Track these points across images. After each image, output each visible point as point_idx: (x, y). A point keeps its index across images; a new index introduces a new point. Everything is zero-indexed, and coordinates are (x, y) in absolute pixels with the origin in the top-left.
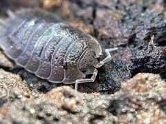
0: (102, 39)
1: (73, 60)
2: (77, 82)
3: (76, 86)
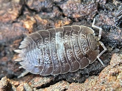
0: (80, 21)
1: (87, 49)
2: (98, 57)
3: (99, 59)
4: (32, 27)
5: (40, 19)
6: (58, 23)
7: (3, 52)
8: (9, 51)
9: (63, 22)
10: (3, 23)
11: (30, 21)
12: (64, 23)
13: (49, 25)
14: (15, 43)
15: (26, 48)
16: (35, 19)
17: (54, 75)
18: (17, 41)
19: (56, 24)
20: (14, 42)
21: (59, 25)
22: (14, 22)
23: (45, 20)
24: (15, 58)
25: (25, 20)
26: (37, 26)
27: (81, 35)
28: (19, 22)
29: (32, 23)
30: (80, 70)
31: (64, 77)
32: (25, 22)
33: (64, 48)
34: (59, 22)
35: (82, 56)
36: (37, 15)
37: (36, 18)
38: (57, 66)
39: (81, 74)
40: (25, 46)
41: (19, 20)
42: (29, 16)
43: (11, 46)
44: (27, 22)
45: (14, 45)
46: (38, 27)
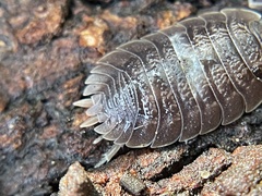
4: (101, 40)
5: (116, 18)
6: (164, 19)
7: (44, 115)
8: (57, 109)
9: (174, 14)
10: (30, 45)
11: (94, 29)
12: (177, 16)
13: (144, 27)
14: (69, 88)
15: (103, 89)
16: (105, 21)
17: (186, 141)
18: (71, 82)
19: (160, 20)
20: (66, 86)
21: (168, 21)
22: (55, 38)
23: (130, 19)
24: (77, 122)
25: (81, 27)
26: (113, 36)
27: (234, 27)
28: (67, 36)
29: (100, 32)
30: (245, 115)
31: (210, 140)
32: (83, 33)
33: (203, 67)
34: (165, 15)
35: (248, 77)
36: (107, 11)
37: (107, 18)
38: (191, 114)
39: (250, 125)
40: (98, 88)
41: (66, 32)
42: (89, 15)
43: (61, 97)
44: (87, 32)
45: (66, 93)
46: (117, 37)
